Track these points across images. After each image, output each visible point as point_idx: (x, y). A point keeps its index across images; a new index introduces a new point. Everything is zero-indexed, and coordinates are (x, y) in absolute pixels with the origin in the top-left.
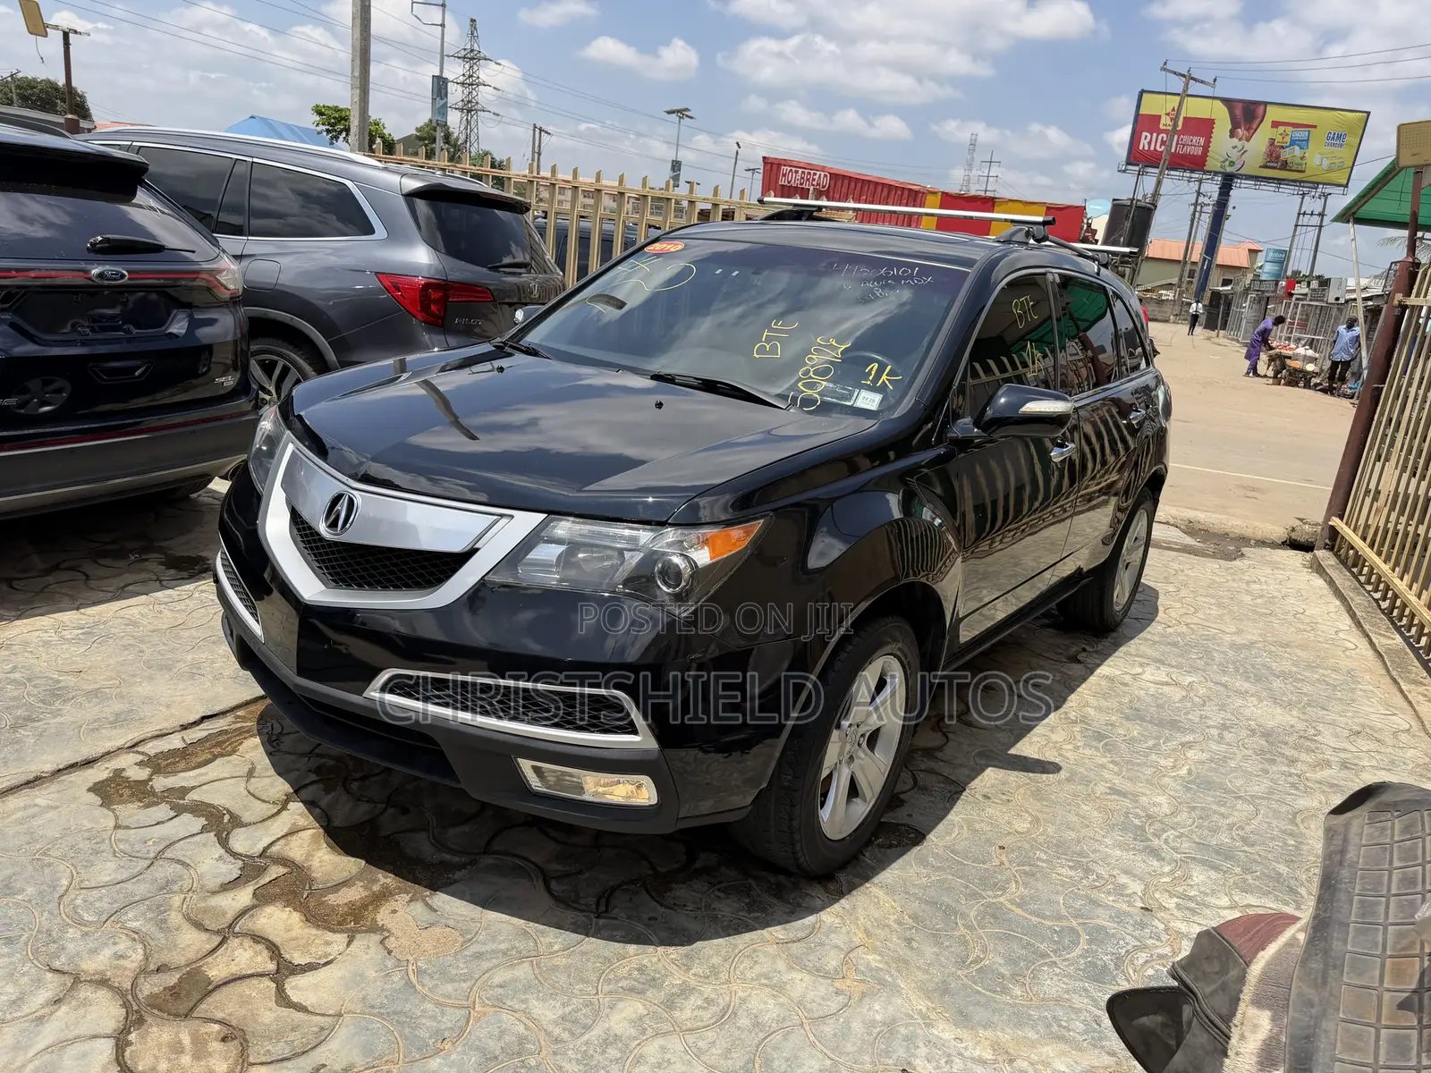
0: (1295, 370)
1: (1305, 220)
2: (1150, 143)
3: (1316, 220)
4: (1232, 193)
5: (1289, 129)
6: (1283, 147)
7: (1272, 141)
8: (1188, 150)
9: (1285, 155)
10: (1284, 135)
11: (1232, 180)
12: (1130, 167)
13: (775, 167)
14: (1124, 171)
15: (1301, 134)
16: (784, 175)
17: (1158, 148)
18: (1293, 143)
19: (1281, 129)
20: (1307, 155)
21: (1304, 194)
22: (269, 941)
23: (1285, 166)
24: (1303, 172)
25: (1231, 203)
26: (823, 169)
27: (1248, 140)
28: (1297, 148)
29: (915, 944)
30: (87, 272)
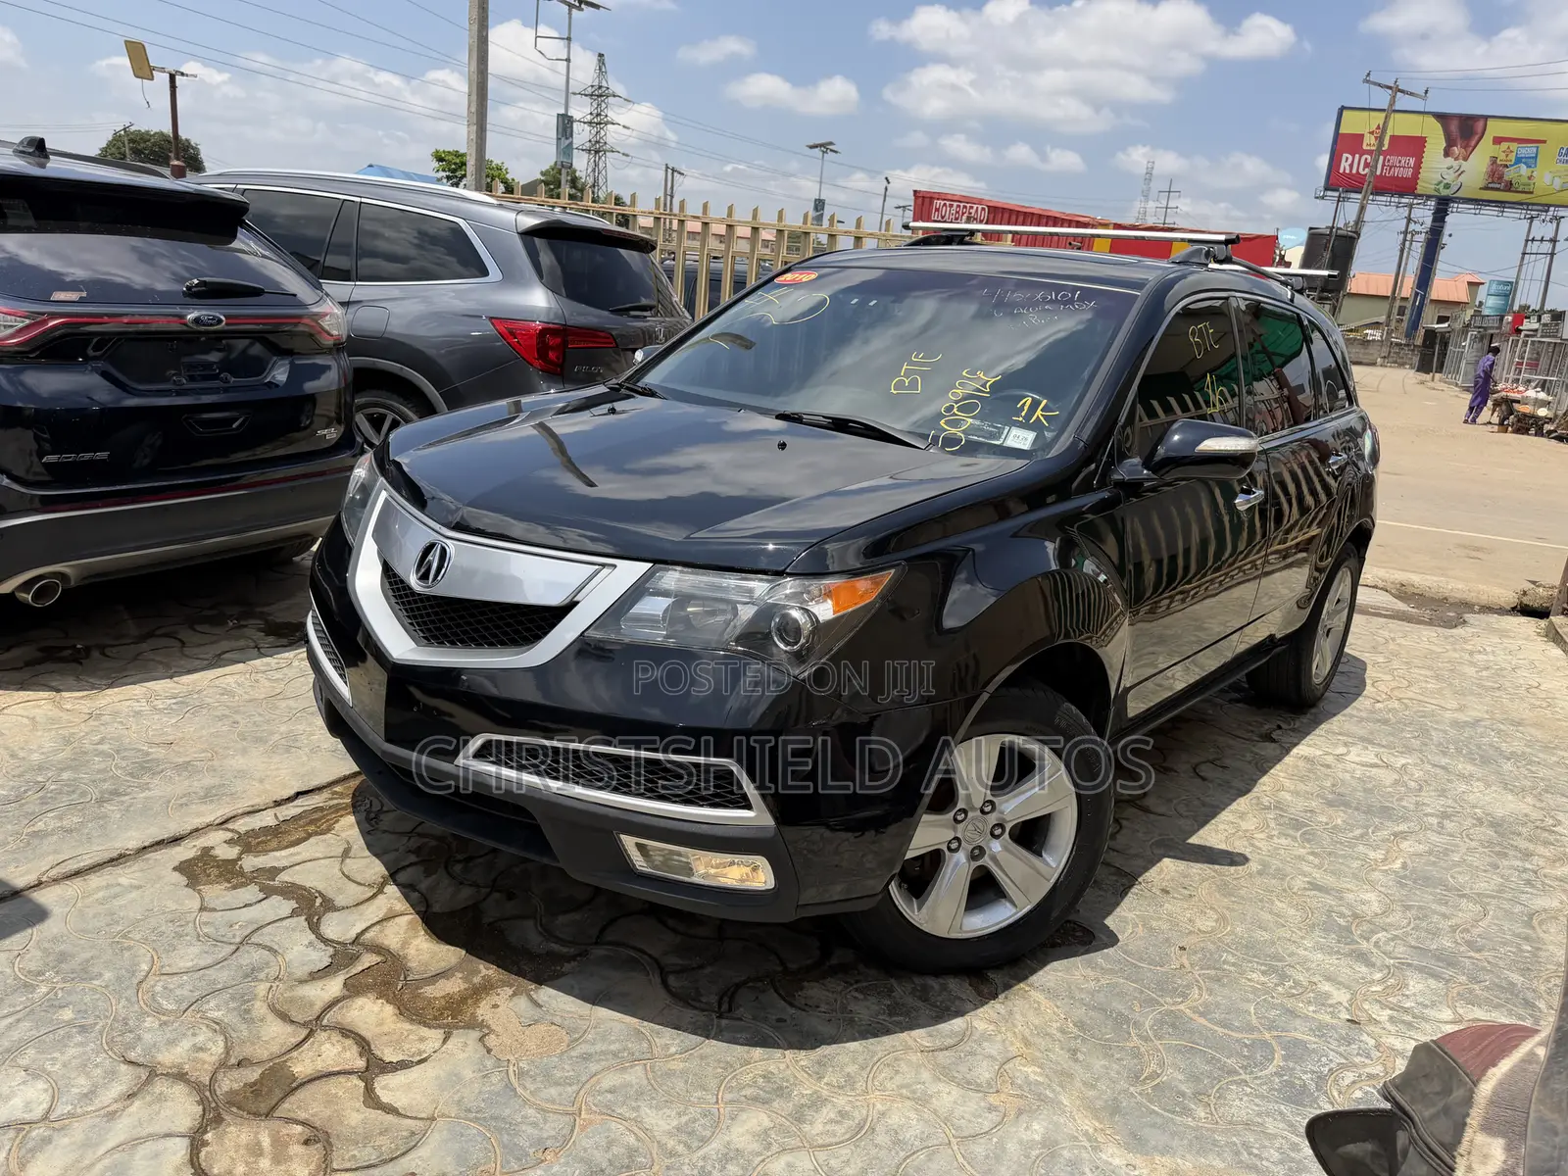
0: (1525, 415)
1: (1534, 247)
2: (1351, 166)
3: (1547, 247)
4: (1447, 219)
5: (1514, 146)
6: (1506, 166)
7: (1494, 160)
8: (1396, 172)
9: (1510, 174)
10: (1508, 152)
11: (1447, 204)
12: (1329, 193)
13: (927, 200)
14: (1323, 198)
15: (1528, 150)
16: (937, 210)
17: (1361, 171)
18: (1519, 160)
19: (1504, 145)
20: (1534, 174)
21: (1532, 218)
22: (360, 1036)
23: (1509, 187)
24: (1532, 193)
25: (1447, 231)
26: (980, 202)
27: (1466, 159)
28: (1523, 166)
29: (1080, 1056)
30: (182, 317)
